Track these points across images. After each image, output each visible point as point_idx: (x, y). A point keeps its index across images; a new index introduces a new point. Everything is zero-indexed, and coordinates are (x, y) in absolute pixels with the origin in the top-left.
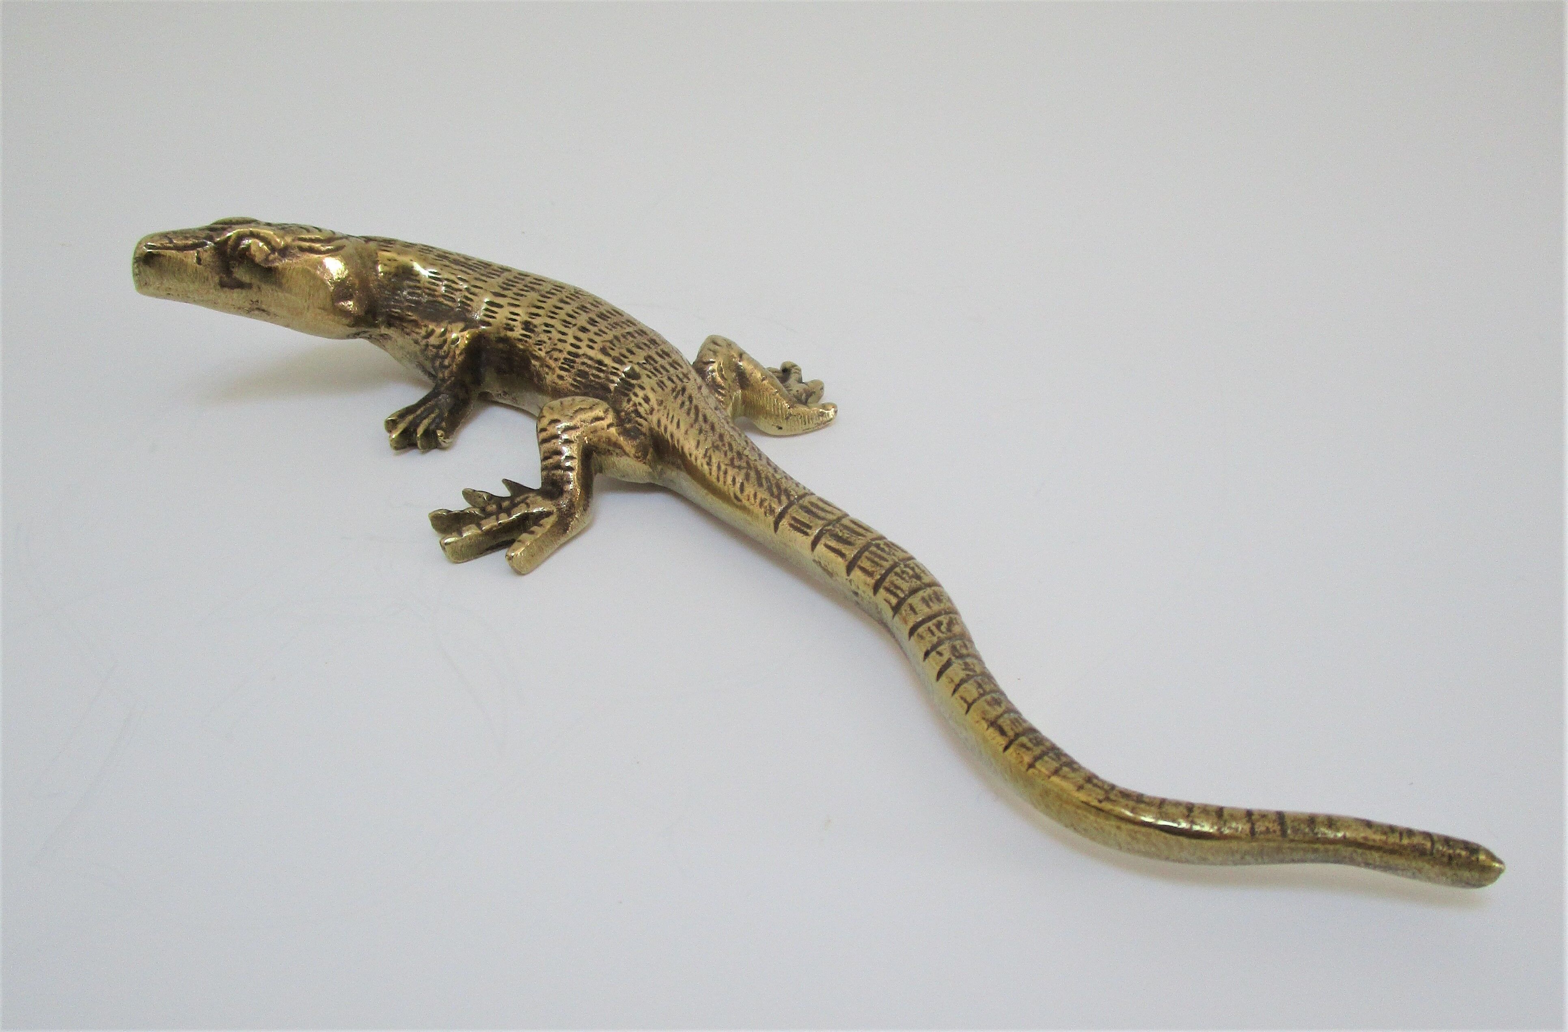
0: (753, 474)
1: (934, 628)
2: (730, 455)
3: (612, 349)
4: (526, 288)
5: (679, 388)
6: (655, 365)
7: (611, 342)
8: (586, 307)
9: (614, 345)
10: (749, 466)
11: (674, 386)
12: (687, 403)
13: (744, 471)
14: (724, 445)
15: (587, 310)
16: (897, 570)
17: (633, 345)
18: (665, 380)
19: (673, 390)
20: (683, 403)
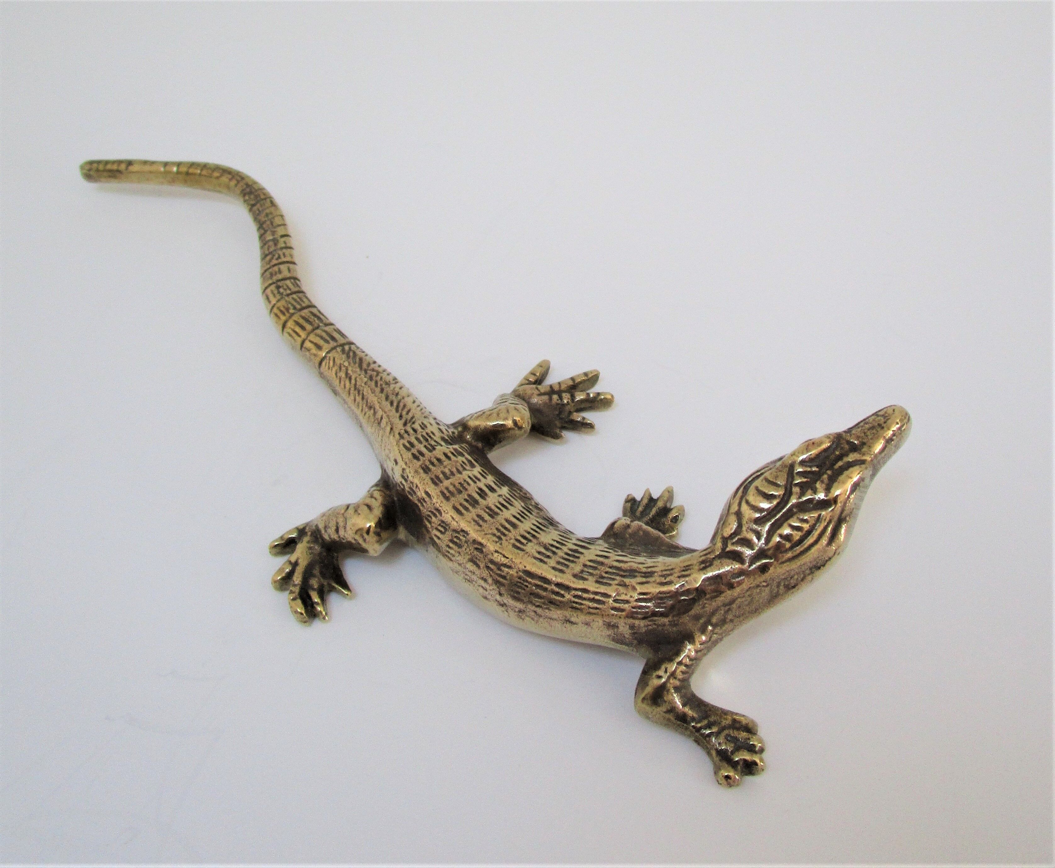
0: (365, 366)
1: (282, 256)
2: (379, 378)
3: (463, 462)
4: (554, 549)
5: (409, 425)
6: (426, 444)
7: (465, 469)
8: (490, 515)
9: (462, 465)
10: (366, 371)
11: (413, 426)
12: (404, 413)
13: (370, 368)
14: (381, 385)
15: (487, 510)
16: (289, 292)
17: (445, 463)
18: (419, 429)
19: (414, 423)
20: (407, 413)
